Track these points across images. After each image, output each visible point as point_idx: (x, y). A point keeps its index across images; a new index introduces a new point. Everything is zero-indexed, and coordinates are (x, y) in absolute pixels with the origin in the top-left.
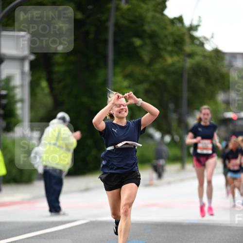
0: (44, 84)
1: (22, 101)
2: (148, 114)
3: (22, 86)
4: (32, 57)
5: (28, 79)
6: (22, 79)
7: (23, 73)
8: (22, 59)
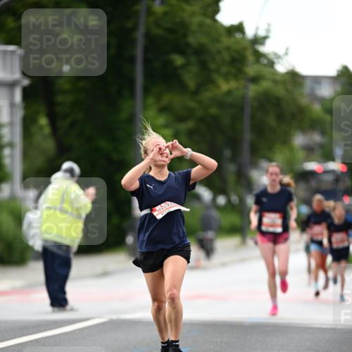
0: (43, 121)
1: (11, 145)
2: (199, 166)
3: (11, 124)
4: (26, 82)
5: (19, 114)
6: (12, 114)
7: (12, 105)
8: (11, 85)
